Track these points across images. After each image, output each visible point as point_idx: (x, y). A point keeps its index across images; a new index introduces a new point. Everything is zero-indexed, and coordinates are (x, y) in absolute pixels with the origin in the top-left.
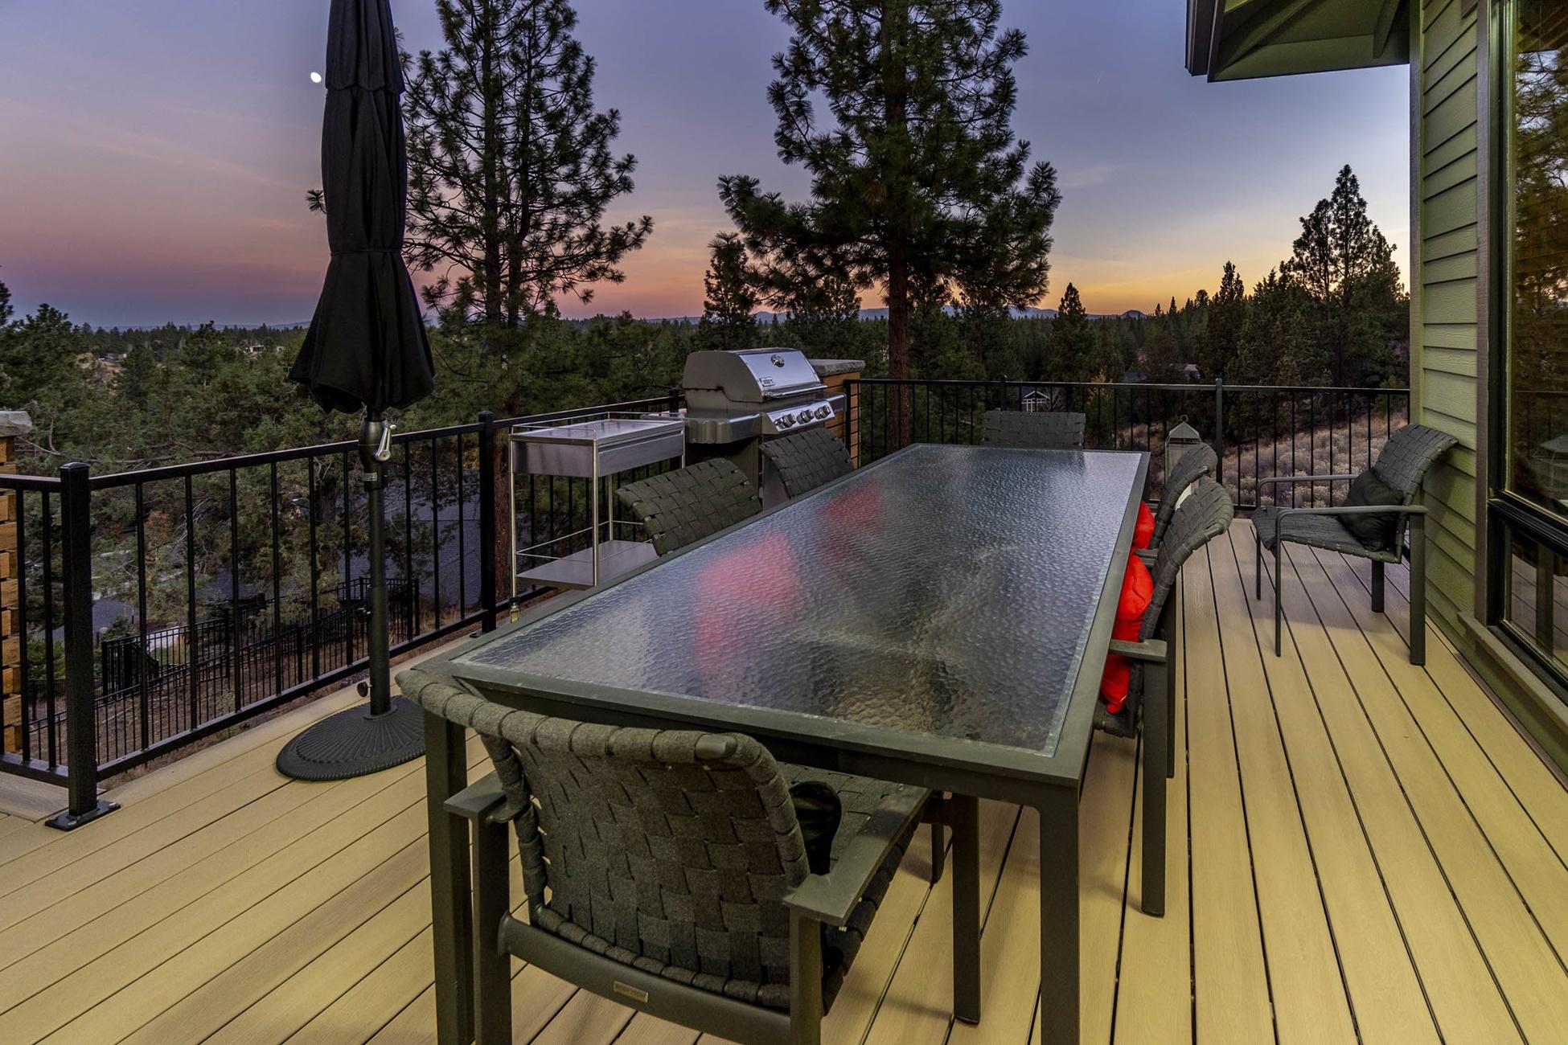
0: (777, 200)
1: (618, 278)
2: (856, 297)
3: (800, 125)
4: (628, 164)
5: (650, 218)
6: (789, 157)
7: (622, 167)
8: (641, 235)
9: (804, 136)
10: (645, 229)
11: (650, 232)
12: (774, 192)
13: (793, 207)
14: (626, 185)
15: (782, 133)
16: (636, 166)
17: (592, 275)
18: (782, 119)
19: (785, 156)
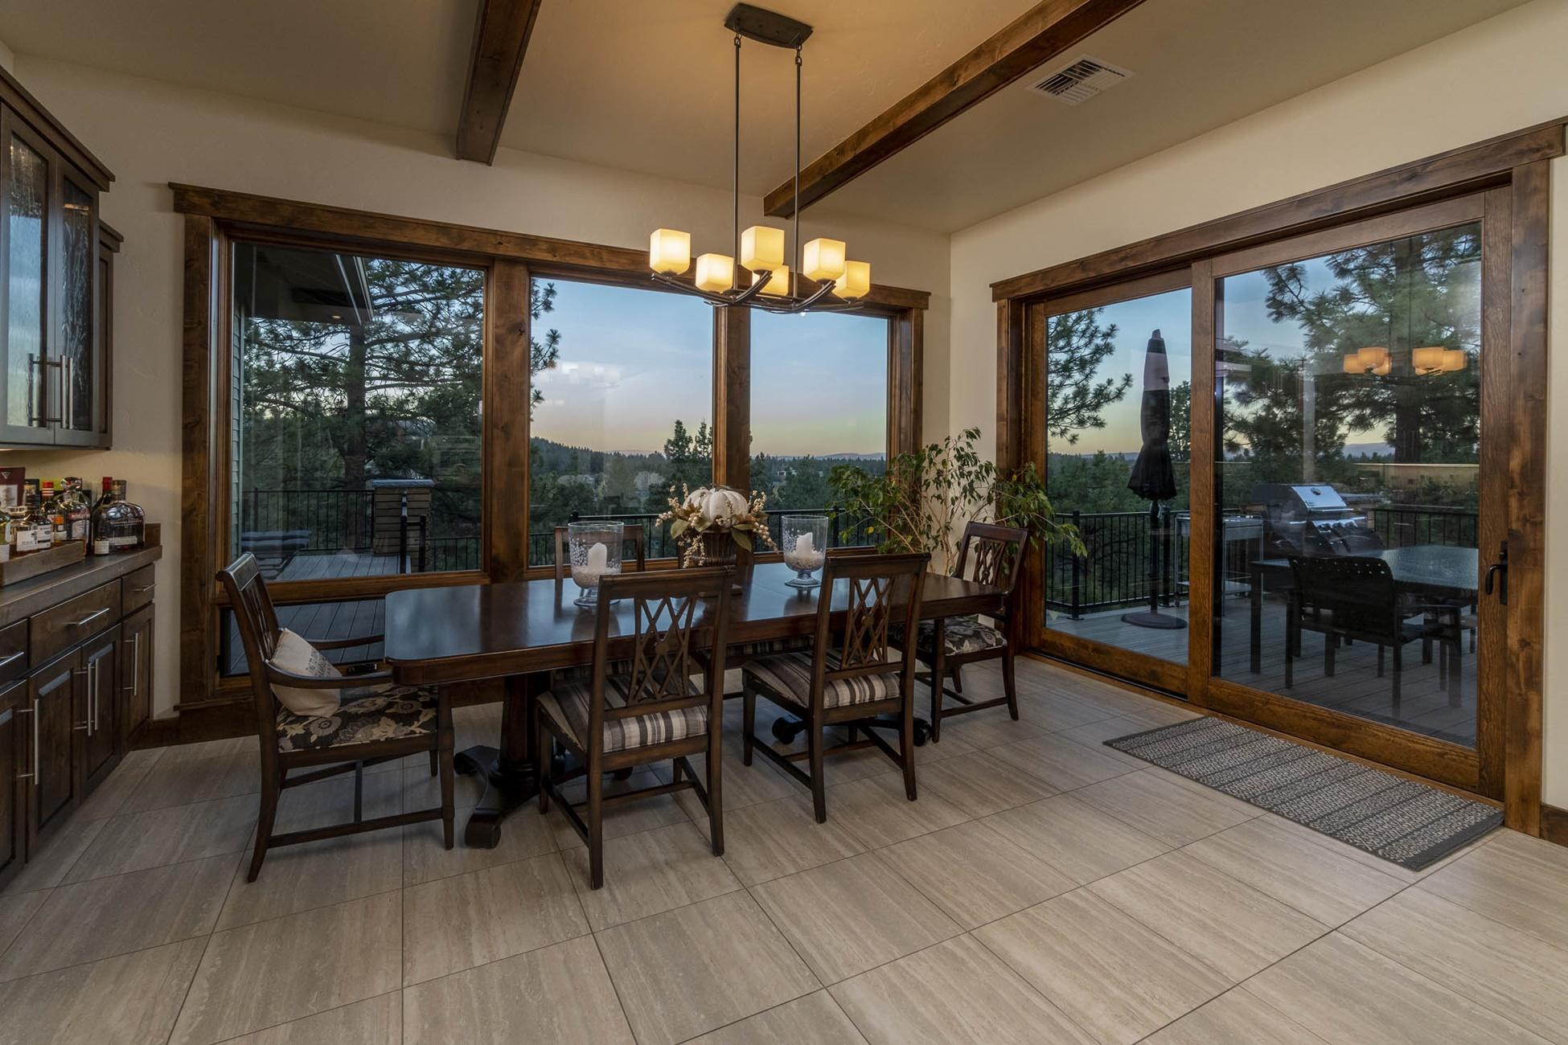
0: (1263, 355)
1: (1099, 424)
2: (1338, 433)
3: (1292, 287)
4: (1111, 331)
5: (1130, 376)
6: (1279, 316)
7: (1106, 335)
8: (1122, 389)
9: (1297, 297)
10: (1126, 384)
11: (1130, 386)
12: (1261, 348)
13: (1281, 360)
14: (1108, 349)
15: (1274, 299)
16: (1117, 333)
17: (1081, 423)
18: (1274, 285)
19: (1274, 316)
